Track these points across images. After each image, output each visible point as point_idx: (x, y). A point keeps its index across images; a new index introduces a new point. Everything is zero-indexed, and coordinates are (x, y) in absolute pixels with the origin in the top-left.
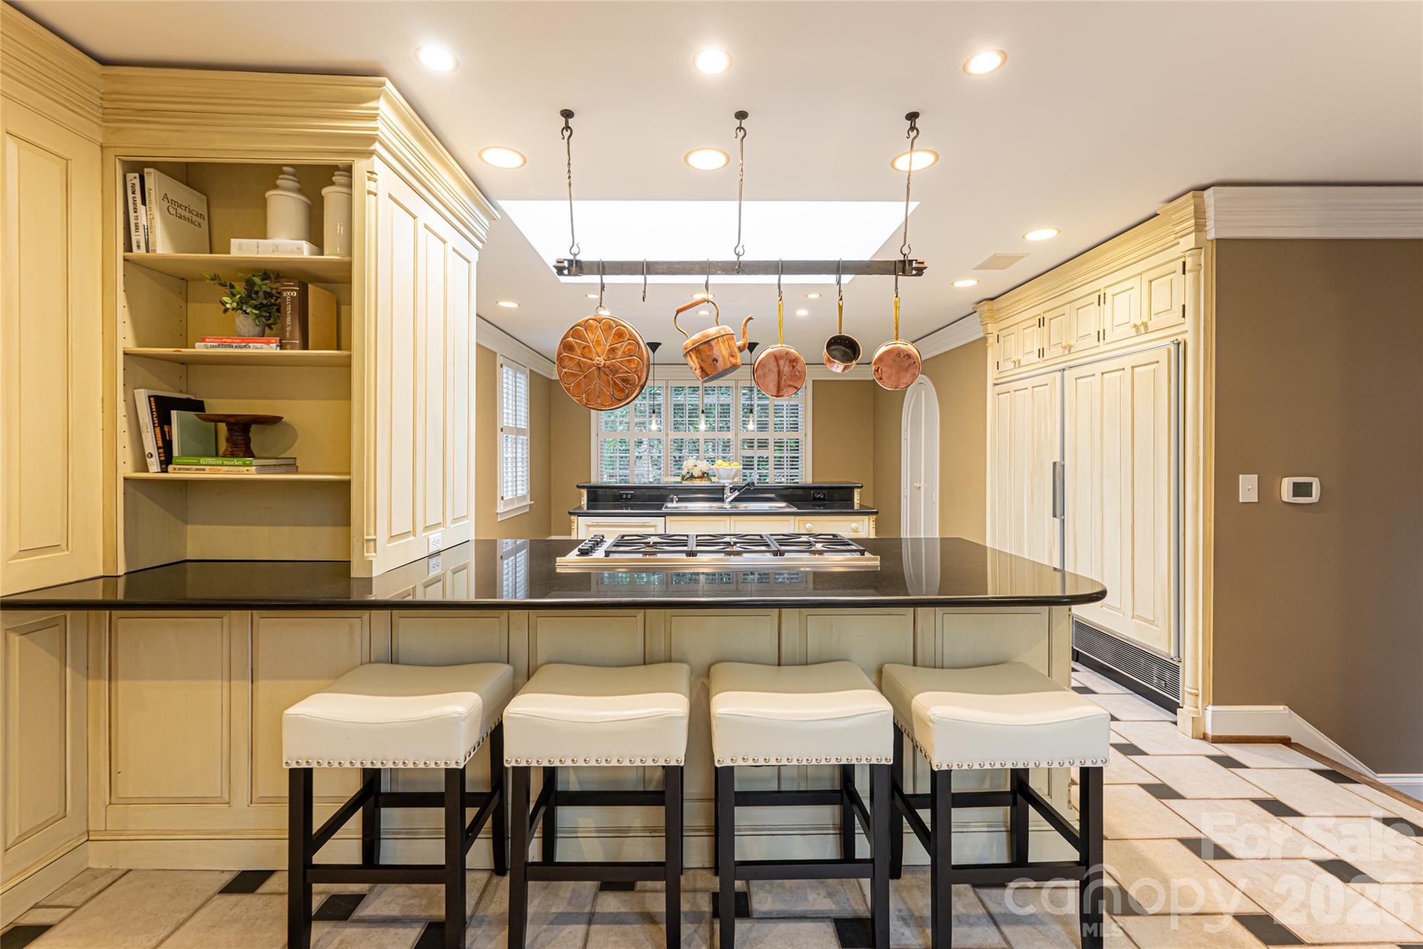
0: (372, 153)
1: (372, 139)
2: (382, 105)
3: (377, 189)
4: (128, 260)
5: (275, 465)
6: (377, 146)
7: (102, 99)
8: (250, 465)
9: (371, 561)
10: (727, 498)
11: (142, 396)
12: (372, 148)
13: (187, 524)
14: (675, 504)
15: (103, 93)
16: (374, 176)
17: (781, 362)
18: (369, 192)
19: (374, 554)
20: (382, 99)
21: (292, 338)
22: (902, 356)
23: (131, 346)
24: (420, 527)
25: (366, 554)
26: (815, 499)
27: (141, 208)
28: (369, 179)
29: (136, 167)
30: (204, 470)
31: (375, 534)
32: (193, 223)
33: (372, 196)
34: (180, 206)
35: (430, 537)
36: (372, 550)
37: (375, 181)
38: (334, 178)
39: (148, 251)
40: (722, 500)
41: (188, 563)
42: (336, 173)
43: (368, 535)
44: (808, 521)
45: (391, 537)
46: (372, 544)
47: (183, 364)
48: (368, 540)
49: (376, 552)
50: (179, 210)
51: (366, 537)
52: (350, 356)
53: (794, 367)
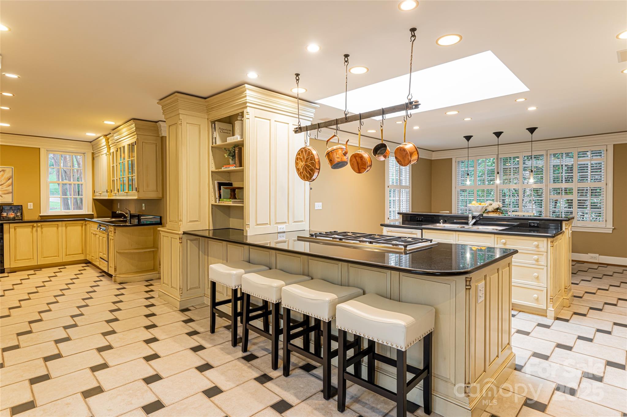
0: (247, 107)
1: (246, 103)
2: (248, 92)
3: (249, 117)
4: (213, 147)
5: (239, 201)
6: (248, 104)
7: (206, 107)
8: (231, 201)
9: (247, 231)
10: (470, 223)
11: (216, 182)
12: (246, 105)
13: (230, 218)
14: (442, 225)
15: (207, 106)
16: (248, 113)
17: (357, 158)
18: (247, 119)
19: (249, 229)
20: (247, 90)
21: (237, 164)
22: (402, 151)
23: (214, 169)
24: (273, 222)
25: (246, 228)
26: (530, 226)
27: (215, 133)
28: (247, 114)
29: (213, 122)
30: (224, 202)
31: (249, 223)
32: (228, 133)
33: (248, 119)
34: (224, 130)
35: (278, 226)
36: (248, 227)
37: (249, 114)
38: (238, 118)
39: (215, 144)
40: (467, 224)
41: (230, 229)
42: (239, 116)
43: (247, 223)
44: (503, 238)
45: (257, 224)
46: (248, 225)
47: (228, 173)
48: (247, 224)
49: (249, 228)
50: (224, 131)
51: (246, 223)
52: (243, 169)
53: (362, 160)
